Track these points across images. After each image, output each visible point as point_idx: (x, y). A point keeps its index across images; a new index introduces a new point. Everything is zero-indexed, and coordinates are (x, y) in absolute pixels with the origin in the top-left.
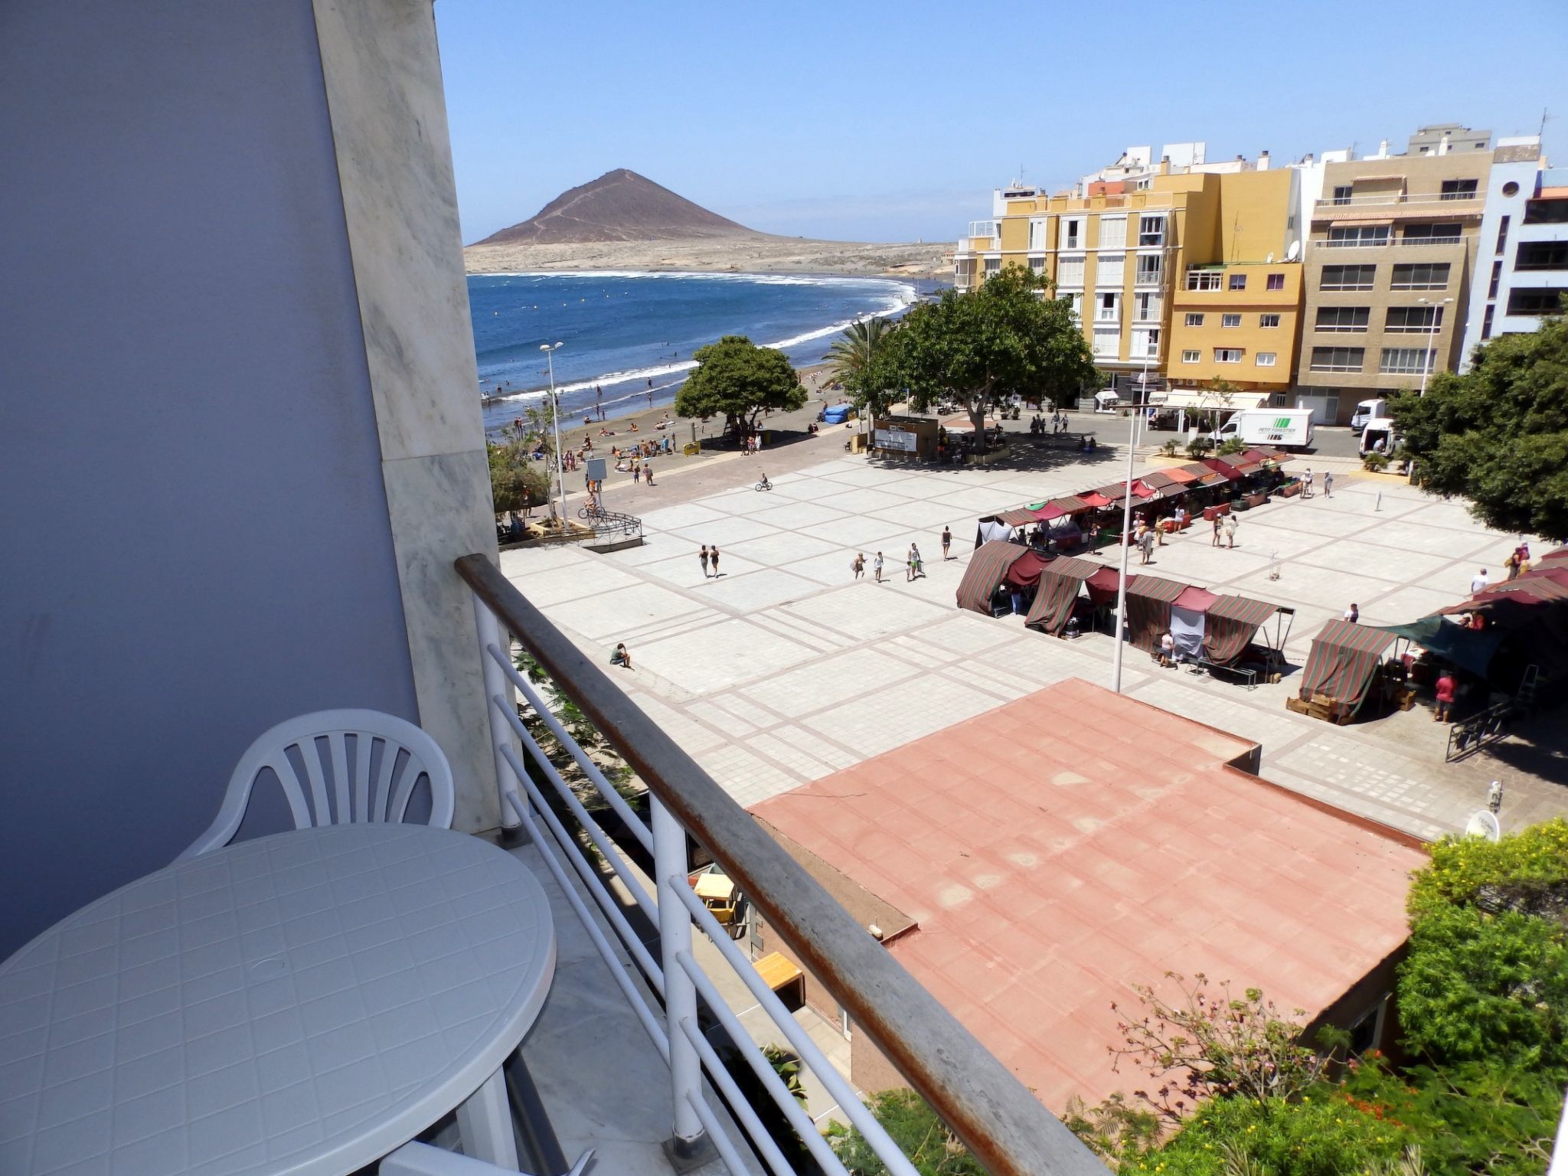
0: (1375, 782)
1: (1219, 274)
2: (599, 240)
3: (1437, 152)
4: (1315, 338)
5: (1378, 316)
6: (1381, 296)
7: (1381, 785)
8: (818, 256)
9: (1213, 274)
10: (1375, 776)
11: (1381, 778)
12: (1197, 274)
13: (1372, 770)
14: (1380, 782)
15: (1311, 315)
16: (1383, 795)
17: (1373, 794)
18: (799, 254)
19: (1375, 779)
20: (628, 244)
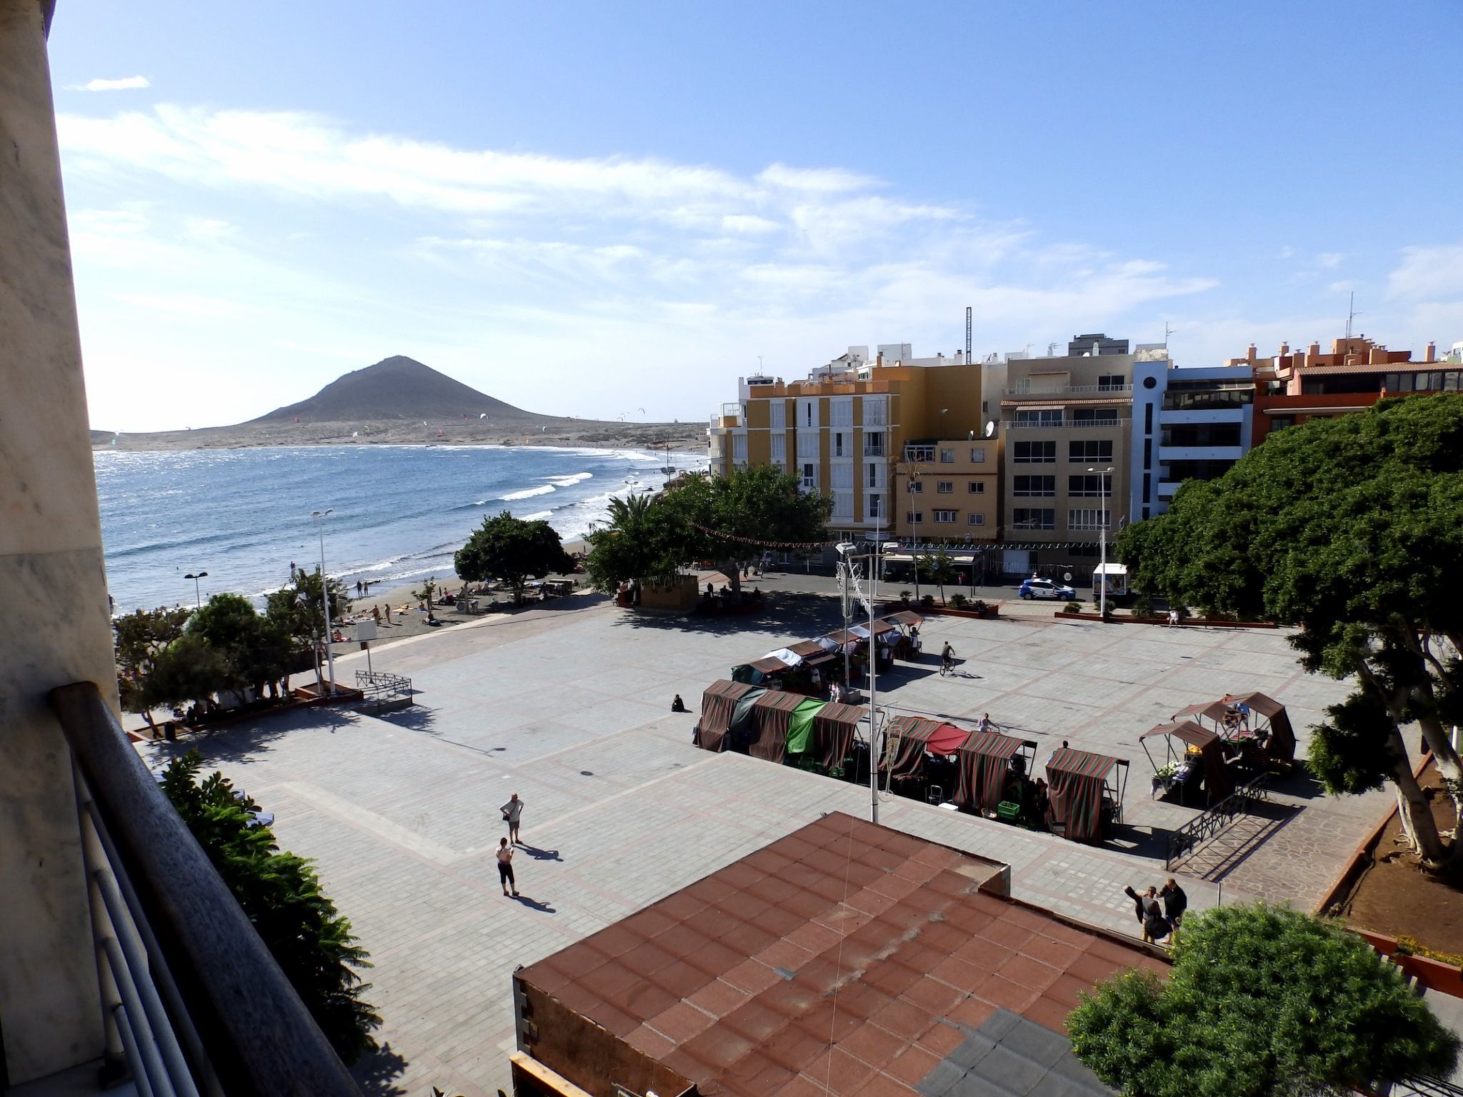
0: (1110, 894)
1: (931, 448)
2: (376, 418)
3: (1091, 354)
4: (1015, 502)
5: (1062, 484)
6: (1063, 468)
7: (1116, 896)
8: (584, 433)
9: (927, 448)
10: (1109, 888)
11: (1114, 890)
12: (914, 449)
13: (1107, 882)
14: (1114, 893)
15: (1009, 483)
16: (1119, 905)
17: (1110, 906)
18: (568, 432)
19: (1109, 891)
20: (406, 422)
